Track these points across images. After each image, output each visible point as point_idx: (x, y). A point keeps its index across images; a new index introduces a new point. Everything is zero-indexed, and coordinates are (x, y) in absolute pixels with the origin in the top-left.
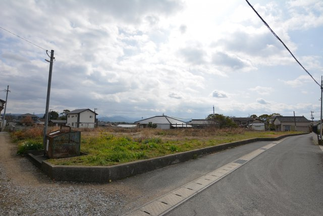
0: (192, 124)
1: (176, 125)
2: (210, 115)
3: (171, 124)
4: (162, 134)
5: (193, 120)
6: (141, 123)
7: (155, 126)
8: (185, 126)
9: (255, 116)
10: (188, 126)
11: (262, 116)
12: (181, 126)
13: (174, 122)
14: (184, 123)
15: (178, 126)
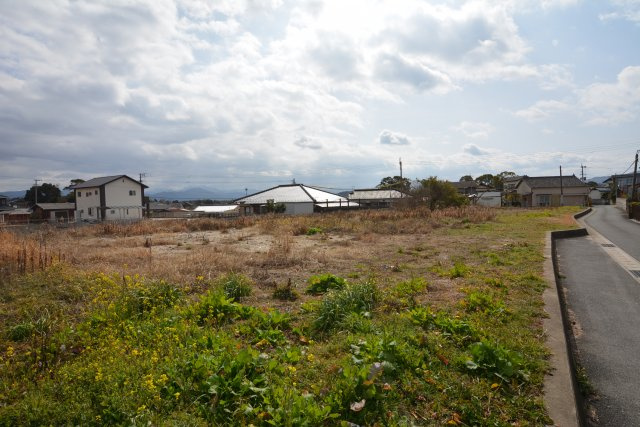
0: (358, 201)
1: (327, 202)
2: (385, 180)
3: (315, 202)
5: (355, 190)
6: (249, 201)
7: (280, 209)
8: (346, 204)
9: (468, 178)
10: (351, 204)
11: (481, 179)
12: (338, 205)
13: (321, 197)
14: (343, 199)
15: (330, 205)
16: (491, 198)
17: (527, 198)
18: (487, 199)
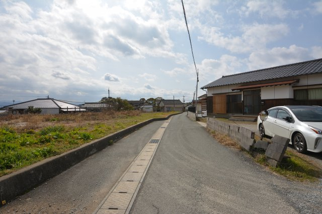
0: (86, 108)
1: (67, 109)
2: (103, 98)
3: (60, 108)
4: (54, 120)
5: (86, 103)
6: (15, 107)
7: (38, 111)
8: (79, 110)
9: (144, 99)
10: (81, 110)
11: (149, 100)
12: (74, 110)
13: (64, 106)
14: (77, 107)
15: (69, 110)
16: (149, 108)
17: (163, 108)
18: (147, 108)
